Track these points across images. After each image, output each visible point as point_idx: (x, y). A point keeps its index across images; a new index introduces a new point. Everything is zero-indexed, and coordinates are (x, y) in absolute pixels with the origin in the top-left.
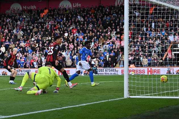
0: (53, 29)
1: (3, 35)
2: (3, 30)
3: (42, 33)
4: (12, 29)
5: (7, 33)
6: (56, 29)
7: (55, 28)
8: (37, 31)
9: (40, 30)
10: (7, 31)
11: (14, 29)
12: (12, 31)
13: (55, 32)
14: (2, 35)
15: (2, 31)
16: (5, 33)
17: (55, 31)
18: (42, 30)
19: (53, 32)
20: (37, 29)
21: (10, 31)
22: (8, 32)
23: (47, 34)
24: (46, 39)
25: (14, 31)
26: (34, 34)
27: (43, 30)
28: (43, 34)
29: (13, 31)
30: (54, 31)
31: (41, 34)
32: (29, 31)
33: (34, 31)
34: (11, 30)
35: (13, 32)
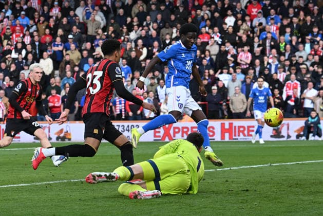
0: (190, 5)
1: (46, 23)
2: (46, 8)
3: (159, 16)
4: (72, 7)
5: (57, 17)
6: (199, 4)
7: (196, 3)
8: (145, 10)
9: (153, 7)
10: (57, 11)
11: (77, 6)
12: (72, 13)
13: (196, 13)
14: (43, 23)
15: (44, 11)
16: (51, 20)
17: (196, 11)
18: (160, 9)
19: (190, 13)
20: (145, 6)
21: (65, 12)
22: (60, 15)
23: (174, 21)
24: (172, 33)
25: (80, 12)
26: (136, 19)
27: (163, 8)
28: (162, 19)
29: (74, 11)
30: (193, 13)
31: (157, 19)
32: (121, 12)
33: (137, 11)
34: (69, 9)
35: (75, 15)
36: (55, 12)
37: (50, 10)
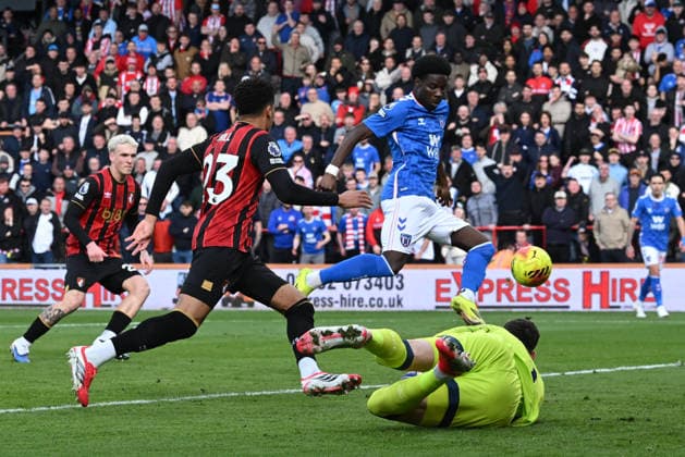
0: (509, 13)
1: (193, 50)
2: (192, 17)
3: (441, 38)
4: (251, 16)
5: (217, 38)
6: (528, 13)
7: (522, 10)
8: (410, 24)
9: (428, 17)
10: (218, 24)
11: (261, 12)
12: (249, 29)
13: (521, 32)
14: (187, 49)
15: (188, 23)
16: (205, 43)
17: (521, 28)
18: (443, 22)
19: (508, 32)
20: (409, 15)
21: (235, 26)
22: (223, 34)
23: (471, 49)
24: (469, 74)
25: (267, 26)
26: (389, 43)
27: (448, 19)
28: (447, 43)
29: (255, 23)
30: (515, 30)
31: (435, 44)
32: (358, 27)
33: (392, 26)
34: (244, 20)
35: (258, 34)
36: (214, 25)
37: (201, 21)
